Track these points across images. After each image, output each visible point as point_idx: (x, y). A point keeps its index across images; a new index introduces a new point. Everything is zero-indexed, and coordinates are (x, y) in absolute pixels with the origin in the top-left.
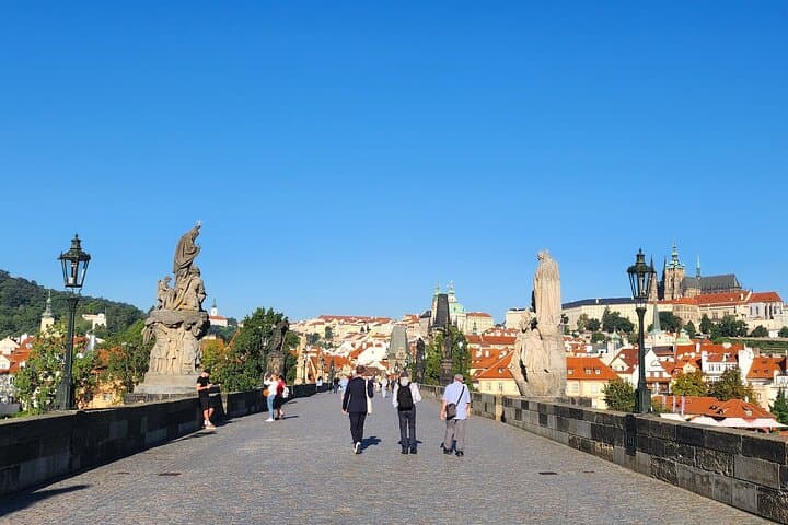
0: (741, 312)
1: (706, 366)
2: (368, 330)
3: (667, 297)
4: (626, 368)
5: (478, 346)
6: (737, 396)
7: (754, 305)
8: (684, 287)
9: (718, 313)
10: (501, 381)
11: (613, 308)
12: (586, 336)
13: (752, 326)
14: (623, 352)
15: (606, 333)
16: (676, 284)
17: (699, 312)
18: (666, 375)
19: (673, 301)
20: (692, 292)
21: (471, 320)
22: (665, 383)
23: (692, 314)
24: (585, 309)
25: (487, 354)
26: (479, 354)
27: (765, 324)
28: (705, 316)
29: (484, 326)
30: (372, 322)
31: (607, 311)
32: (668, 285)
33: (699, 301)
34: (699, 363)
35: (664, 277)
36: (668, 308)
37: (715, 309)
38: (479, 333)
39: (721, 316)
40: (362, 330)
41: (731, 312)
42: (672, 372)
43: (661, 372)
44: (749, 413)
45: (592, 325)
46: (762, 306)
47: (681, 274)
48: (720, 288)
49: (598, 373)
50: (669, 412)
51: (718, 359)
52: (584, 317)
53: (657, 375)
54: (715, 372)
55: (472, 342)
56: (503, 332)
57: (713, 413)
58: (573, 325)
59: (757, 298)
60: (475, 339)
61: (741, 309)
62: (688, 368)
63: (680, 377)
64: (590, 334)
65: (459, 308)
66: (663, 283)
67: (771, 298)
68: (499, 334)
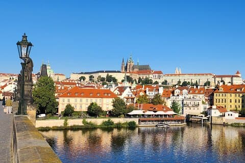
0: (151, 77)
1: (147, 93)
2: (13, 79)
3: (128, 71)
4: (119, 93)
5: (59, 85)
6: (160, 103)
7: (155, 75)
8: (133, 68)
9: (144, 77)
10: (69, 98)
11: (110, 74)
12: (100, 83)
13: (154, 81)
14: (118, 87)
15: (107, 82)
16: (131, 67)
17: (138, 76)
18: (133, 96)
19: (130, 72)
20: (136, 70)
21: (57, 77)
22: (133, 99)
23: (136, 77)
24: (100, 74)
25: (63, 88)
26: (59, 88)
27: (158, 80)
28: (140, 78)
29: (61, 79)
30: (15, 76)
31: (108, 75)
32: (128, 67)
33: (138, 73)
34: (145, 92)
35: (127, 64)
36: (128, 74)
37: (143, 76)
38: (60, 81)
39: (144, 78)
40: (10, 79)
41: (148, 77)
42: (136, 95)
43: (132, 95)
44: (165, 109)
45: (103, 79)
46: (157, 75)
47: (133, 64)
48: (144, 69)
49: (109, 95)
50: (136, 109)
51: (152, 91)
52: (100, 77)
53: (130, 96)
54: (151, 95)
55: (56, 84)
56: (69, 81)
57: (152, 109)
58: (95, 79)
59: (156, 73)
60: (58, 83)
61: (151, 76)
62: (142, 94)
63: (140, 96)
64: (101, 82)
65: (52, 71)
66: (127, 66)
67: (160, 73)
68: (68, 81)
